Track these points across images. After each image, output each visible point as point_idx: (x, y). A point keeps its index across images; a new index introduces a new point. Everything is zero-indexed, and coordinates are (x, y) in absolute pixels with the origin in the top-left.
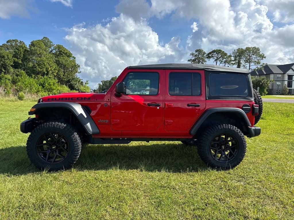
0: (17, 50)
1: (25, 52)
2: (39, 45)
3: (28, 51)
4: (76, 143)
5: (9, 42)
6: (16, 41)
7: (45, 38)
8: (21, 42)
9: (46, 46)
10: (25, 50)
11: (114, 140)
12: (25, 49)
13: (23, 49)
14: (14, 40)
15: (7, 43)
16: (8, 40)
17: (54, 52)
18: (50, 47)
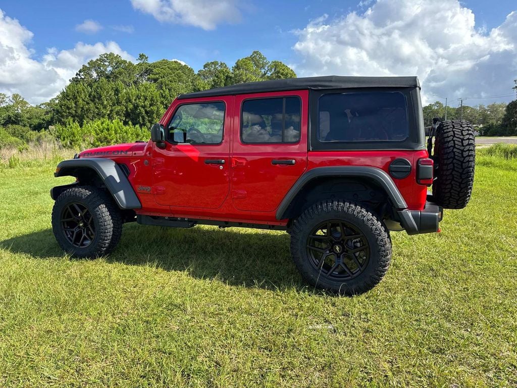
0: (216, 78)
1: (226, 79)
2: (245, 66)
3: (231, 78)
4: (101, 220)
5: (206, 67)
6: (215, 63)
7: (255, 52)
8: (221, 64)
9: (258, 66)
10: (227, 77)
11: (170, 220)
12: (226, 74)
13: (224, 75)
14: (212, 63)
15: (204, 68)
16: (205, 64)
17: (269, 75)
18: (263, 67)
